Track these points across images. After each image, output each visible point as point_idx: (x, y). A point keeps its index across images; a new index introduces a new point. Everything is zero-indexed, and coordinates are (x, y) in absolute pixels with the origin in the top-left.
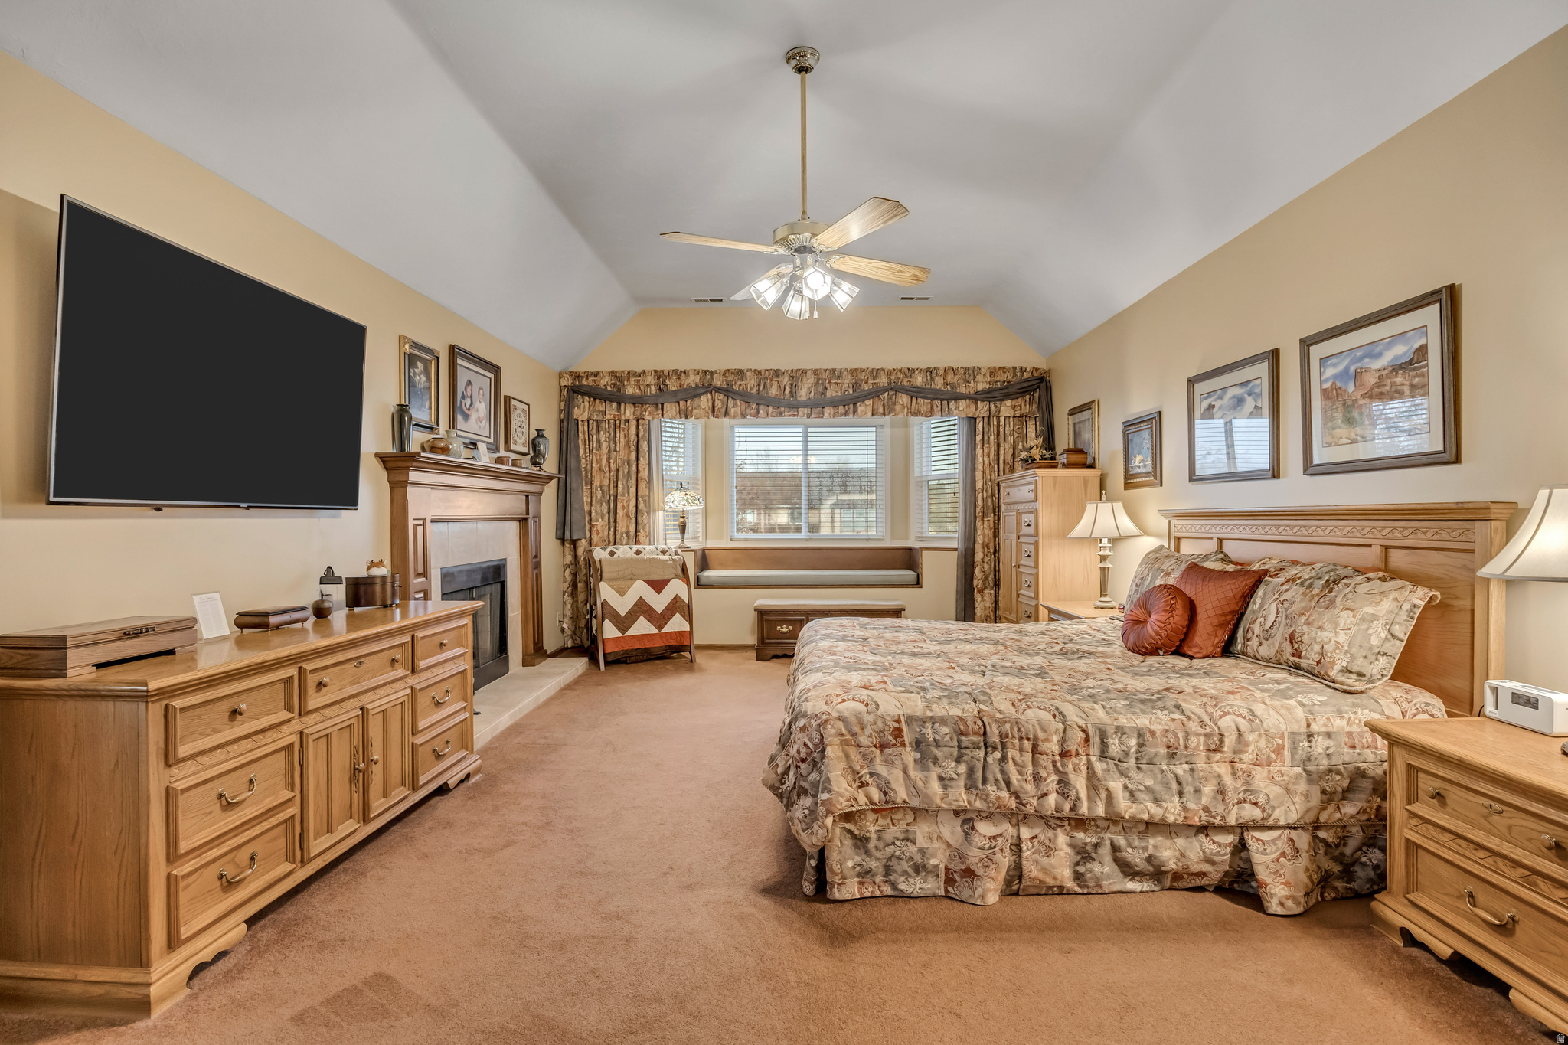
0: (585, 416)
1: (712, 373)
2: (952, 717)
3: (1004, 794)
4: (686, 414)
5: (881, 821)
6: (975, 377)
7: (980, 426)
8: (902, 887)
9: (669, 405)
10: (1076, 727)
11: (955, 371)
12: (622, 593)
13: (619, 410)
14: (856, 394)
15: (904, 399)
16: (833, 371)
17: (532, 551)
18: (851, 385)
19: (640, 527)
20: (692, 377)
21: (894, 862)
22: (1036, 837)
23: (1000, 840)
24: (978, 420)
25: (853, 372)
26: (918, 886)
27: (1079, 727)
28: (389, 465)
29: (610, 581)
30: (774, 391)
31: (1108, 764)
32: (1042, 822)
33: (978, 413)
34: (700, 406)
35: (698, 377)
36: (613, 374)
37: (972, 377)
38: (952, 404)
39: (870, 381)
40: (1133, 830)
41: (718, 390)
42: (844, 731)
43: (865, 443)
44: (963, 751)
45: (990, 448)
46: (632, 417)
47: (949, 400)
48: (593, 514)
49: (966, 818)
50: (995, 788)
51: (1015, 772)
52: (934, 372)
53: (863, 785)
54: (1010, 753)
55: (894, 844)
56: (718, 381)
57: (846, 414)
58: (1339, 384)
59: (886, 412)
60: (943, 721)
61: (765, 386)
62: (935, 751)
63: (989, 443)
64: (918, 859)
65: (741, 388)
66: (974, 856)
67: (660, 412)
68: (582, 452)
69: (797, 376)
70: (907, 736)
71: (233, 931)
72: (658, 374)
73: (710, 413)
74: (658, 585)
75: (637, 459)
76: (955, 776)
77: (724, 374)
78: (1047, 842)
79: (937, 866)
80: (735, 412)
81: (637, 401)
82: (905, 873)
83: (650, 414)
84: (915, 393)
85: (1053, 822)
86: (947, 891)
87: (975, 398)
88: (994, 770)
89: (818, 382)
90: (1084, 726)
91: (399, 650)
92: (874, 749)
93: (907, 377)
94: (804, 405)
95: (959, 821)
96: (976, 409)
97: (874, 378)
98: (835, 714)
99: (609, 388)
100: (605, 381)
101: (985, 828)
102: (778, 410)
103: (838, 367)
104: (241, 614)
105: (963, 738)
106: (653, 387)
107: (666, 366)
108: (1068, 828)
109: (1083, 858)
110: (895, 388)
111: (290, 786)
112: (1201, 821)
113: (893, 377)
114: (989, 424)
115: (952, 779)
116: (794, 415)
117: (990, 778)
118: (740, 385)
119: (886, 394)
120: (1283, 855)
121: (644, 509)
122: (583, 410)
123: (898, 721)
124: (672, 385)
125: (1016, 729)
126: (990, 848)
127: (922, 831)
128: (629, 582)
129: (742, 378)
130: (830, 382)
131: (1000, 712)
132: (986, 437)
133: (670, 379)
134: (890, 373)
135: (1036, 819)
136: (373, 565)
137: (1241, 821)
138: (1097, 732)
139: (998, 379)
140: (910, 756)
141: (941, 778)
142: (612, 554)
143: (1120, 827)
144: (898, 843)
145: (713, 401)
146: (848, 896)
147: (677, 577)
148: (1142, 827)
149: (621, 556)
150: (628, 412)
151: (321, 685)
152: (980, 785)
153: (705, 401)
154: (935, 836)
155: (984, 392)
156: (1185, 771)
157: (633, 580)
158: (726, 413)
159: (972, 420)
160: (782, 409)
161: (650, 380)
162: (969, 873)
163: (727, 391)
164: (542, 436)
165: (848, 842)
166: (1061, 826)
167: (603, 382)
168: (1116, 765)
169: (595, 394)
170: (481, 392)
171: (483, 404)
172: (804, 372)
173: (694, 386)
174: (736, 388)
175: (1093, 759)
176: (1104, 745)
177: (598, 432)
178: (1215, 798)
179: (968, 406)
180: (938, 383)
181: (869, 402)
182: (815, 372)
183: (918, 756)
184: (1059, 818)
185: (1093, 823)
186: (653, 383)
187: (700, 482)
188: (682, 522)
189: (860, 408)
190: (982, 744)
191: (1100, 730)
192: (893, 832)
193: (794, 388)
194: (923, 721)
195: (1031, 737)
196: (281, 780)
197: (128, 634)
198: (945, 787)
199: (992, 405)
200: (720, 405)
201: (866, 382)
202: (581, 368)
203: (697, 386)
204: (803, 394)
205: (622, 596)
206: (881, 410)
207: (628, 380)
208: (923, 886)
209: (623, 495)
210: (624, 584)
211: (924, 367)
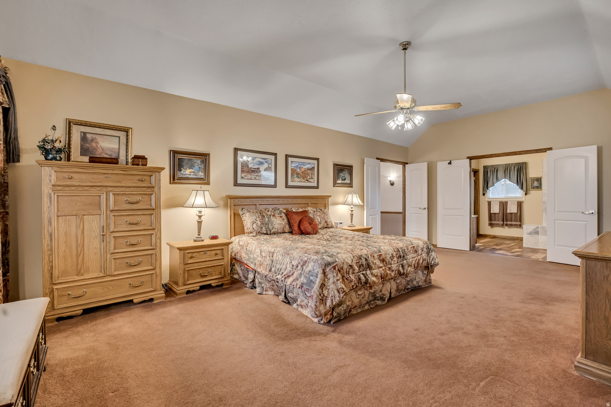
58: (295, 168)
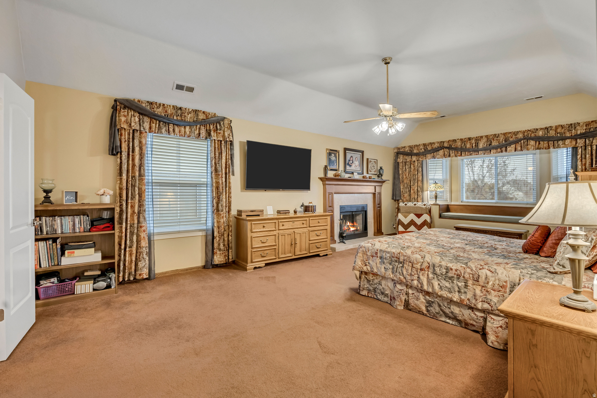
0: (401, 161)
1: (443, 142)
2: (391, 252)
3: (402, 277)
4: (434, 157)
5: (374, 277)
6: (575, 128)
7: (580, 151)
8: (378, 297)
9: (428, 155)
10: (426, 262)
11: (562, 126)
12: (406, 217)
13: (411, 158)
14: (506, 143)
15: (532, 143)
16: (495, 135)
17: (377, 202)
18: (504, 140)
19: (418, 196)
20: (436, 144)
21: (376, 289)
22: (413, 294)
23: (403, 291)
24: (578, 148)
25: (504, 134)
26: (383, 298)
27: (428, 262)
28: (322, 180)
29: (402, 213)
30: (468, 146)
31: (434, 276)
32: (416, 290)
33: (577, 145)
34: (439, 154)
35: (438, 144)
36: (410, 147)
37: (573, 128)
38: (560, 142)
39: (514, 137)
40: (445, 301)
41: (446, 148)
42: (364, 250)
43: (526, 162)
44: (392, 262)
45: (586, 162)
46: (416, 160)
47: (558, 140)
48: (404, 192)
49: (395, 282)
50: (399, 274)
51: (405, 271)
52: (549, 129)
53: (366, 265)
54: (405, 265)
55: (376, 284)
56: (446, 145)
57: (502, 152)
59: (523, 149)
60: (388, 253)
61: (465, 144)
62: (385, 260)
63: (585, 158)
64: (382, 290)
65: (455, 146)
66: (396, 294)
67: (425, 157)
68: (400, 172)
69: (478, 139)
70: (379, 255)
71: (262, 264)
72: (424, 145)
73: (443, 157)
74: (419, 216)
75: (418, 173)
76: (388, 268)
77: (448, 142)
78: (417, 296)
79: (388, 294)
80: (453, 155)
81: (417, 155)
82: (379, 293)
83: (422, 158)
84: (538, 139)
85: (419, 291)
86: (390, 302)
87: (575, 138)
88: (399, 270)
89: (488, 140)
90: (429, 262)
91: (305, 221)
92: (371, 257)
93: (533, 133)
94: (481, 150)
95: (393, 283)
96: (576, 143)
97: (516, 135)
98: (363, 246)
99: (408, 151)
100: (407, 149)
101: (399, 287)
102: (470, 153)
103: (497, 133)
104: (278, 211)
105: (393, 258)
106: (423, 149)
107: (427, 141)
108: (424, 294)
109: (429, 305)
110: (527, 139)
111: (276, 242)
112: (467, 304)
113: (526, 134)
114: (585, 149)
115: (387, 269)
116: (477, 154)
117: (398, 271)
118: (455, 145)
119: (522, 141)
120: (501, 327)
121: (420, 190)
122: (401, 159)
123: (377, 250)
124: (429, 148)
125: (408, 259)
126: (400, 293)
127: (383, 282)
128: (408, 214)
129: (455, 142)
130: (493, 140)
131: (406, 253)
132: (583, 156)
133: (428, 146)
134: (524, 132)
135: (414, 288)
136: (310, 203)
137: (483, 308)
138: (432, 265)
139: (591, 127)
140: (378, 260)
141: (385, 268)
142: (406, 205)
143: (441, 299)
144: (377, 284)
145: (444, 152)
146: (364, 294)
147: (427, 213)
148: (449, 301)
149: (409, 205)
150: (414, 158)
151: (283, 225)
152: (395, 273)
153: (441, 152)
154: (387, 285)
155: (581, 134)
156: (462, 285)
157: (410, 213)
158: (449, 156)
159: (575, 149)
160: (472, 152)
161: (421, 147)
162: (394, 298)
163: (450, 148)
164: (382, 169)
165: (366, 281)
166: (421, 293)
167: (407, 150)
168: (437, 277)
169: (405, 154)
170: (357, 159)
171: (357, 162)
172: (482, 137)
173: (437, 147)
174: (453, 146)
175: (429, 273)
176: (434, 270)
177: (405, 165)
178: (472, 297)
179: (571, 142)
180: (552, 133)
181: (513, 146)
182: (487, 136)
183: (380, 261)
184: (421, 290)
185: (432, 295)
186: (423, 148)
187: (448, 181)
188: (436, 195)
189: (508, 149)
190: (398, 261)
191: (433, 264)
192: (376, 281)
193: (477, 145)
194: (384, 252)
195: (412, 262)
196: (274, 241)
197: (252, 211)
198: (386, 271)
199: (587, 140)
200: (447, 153)
201: (511, 138)
202: (400, 146)
203: (438, 147)
204: (481, 146)
205: (406, 218)
206: (519, 148)
207: (415, 148)
208: (384, 298)
209: (413, 186)
210: (406, 214)
211: (544, 127)
